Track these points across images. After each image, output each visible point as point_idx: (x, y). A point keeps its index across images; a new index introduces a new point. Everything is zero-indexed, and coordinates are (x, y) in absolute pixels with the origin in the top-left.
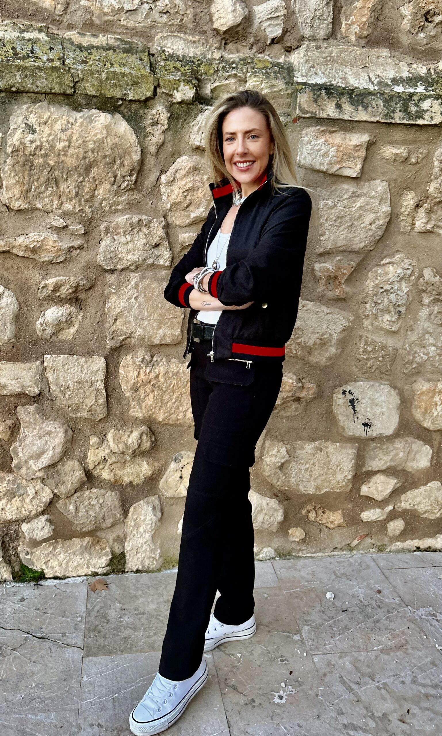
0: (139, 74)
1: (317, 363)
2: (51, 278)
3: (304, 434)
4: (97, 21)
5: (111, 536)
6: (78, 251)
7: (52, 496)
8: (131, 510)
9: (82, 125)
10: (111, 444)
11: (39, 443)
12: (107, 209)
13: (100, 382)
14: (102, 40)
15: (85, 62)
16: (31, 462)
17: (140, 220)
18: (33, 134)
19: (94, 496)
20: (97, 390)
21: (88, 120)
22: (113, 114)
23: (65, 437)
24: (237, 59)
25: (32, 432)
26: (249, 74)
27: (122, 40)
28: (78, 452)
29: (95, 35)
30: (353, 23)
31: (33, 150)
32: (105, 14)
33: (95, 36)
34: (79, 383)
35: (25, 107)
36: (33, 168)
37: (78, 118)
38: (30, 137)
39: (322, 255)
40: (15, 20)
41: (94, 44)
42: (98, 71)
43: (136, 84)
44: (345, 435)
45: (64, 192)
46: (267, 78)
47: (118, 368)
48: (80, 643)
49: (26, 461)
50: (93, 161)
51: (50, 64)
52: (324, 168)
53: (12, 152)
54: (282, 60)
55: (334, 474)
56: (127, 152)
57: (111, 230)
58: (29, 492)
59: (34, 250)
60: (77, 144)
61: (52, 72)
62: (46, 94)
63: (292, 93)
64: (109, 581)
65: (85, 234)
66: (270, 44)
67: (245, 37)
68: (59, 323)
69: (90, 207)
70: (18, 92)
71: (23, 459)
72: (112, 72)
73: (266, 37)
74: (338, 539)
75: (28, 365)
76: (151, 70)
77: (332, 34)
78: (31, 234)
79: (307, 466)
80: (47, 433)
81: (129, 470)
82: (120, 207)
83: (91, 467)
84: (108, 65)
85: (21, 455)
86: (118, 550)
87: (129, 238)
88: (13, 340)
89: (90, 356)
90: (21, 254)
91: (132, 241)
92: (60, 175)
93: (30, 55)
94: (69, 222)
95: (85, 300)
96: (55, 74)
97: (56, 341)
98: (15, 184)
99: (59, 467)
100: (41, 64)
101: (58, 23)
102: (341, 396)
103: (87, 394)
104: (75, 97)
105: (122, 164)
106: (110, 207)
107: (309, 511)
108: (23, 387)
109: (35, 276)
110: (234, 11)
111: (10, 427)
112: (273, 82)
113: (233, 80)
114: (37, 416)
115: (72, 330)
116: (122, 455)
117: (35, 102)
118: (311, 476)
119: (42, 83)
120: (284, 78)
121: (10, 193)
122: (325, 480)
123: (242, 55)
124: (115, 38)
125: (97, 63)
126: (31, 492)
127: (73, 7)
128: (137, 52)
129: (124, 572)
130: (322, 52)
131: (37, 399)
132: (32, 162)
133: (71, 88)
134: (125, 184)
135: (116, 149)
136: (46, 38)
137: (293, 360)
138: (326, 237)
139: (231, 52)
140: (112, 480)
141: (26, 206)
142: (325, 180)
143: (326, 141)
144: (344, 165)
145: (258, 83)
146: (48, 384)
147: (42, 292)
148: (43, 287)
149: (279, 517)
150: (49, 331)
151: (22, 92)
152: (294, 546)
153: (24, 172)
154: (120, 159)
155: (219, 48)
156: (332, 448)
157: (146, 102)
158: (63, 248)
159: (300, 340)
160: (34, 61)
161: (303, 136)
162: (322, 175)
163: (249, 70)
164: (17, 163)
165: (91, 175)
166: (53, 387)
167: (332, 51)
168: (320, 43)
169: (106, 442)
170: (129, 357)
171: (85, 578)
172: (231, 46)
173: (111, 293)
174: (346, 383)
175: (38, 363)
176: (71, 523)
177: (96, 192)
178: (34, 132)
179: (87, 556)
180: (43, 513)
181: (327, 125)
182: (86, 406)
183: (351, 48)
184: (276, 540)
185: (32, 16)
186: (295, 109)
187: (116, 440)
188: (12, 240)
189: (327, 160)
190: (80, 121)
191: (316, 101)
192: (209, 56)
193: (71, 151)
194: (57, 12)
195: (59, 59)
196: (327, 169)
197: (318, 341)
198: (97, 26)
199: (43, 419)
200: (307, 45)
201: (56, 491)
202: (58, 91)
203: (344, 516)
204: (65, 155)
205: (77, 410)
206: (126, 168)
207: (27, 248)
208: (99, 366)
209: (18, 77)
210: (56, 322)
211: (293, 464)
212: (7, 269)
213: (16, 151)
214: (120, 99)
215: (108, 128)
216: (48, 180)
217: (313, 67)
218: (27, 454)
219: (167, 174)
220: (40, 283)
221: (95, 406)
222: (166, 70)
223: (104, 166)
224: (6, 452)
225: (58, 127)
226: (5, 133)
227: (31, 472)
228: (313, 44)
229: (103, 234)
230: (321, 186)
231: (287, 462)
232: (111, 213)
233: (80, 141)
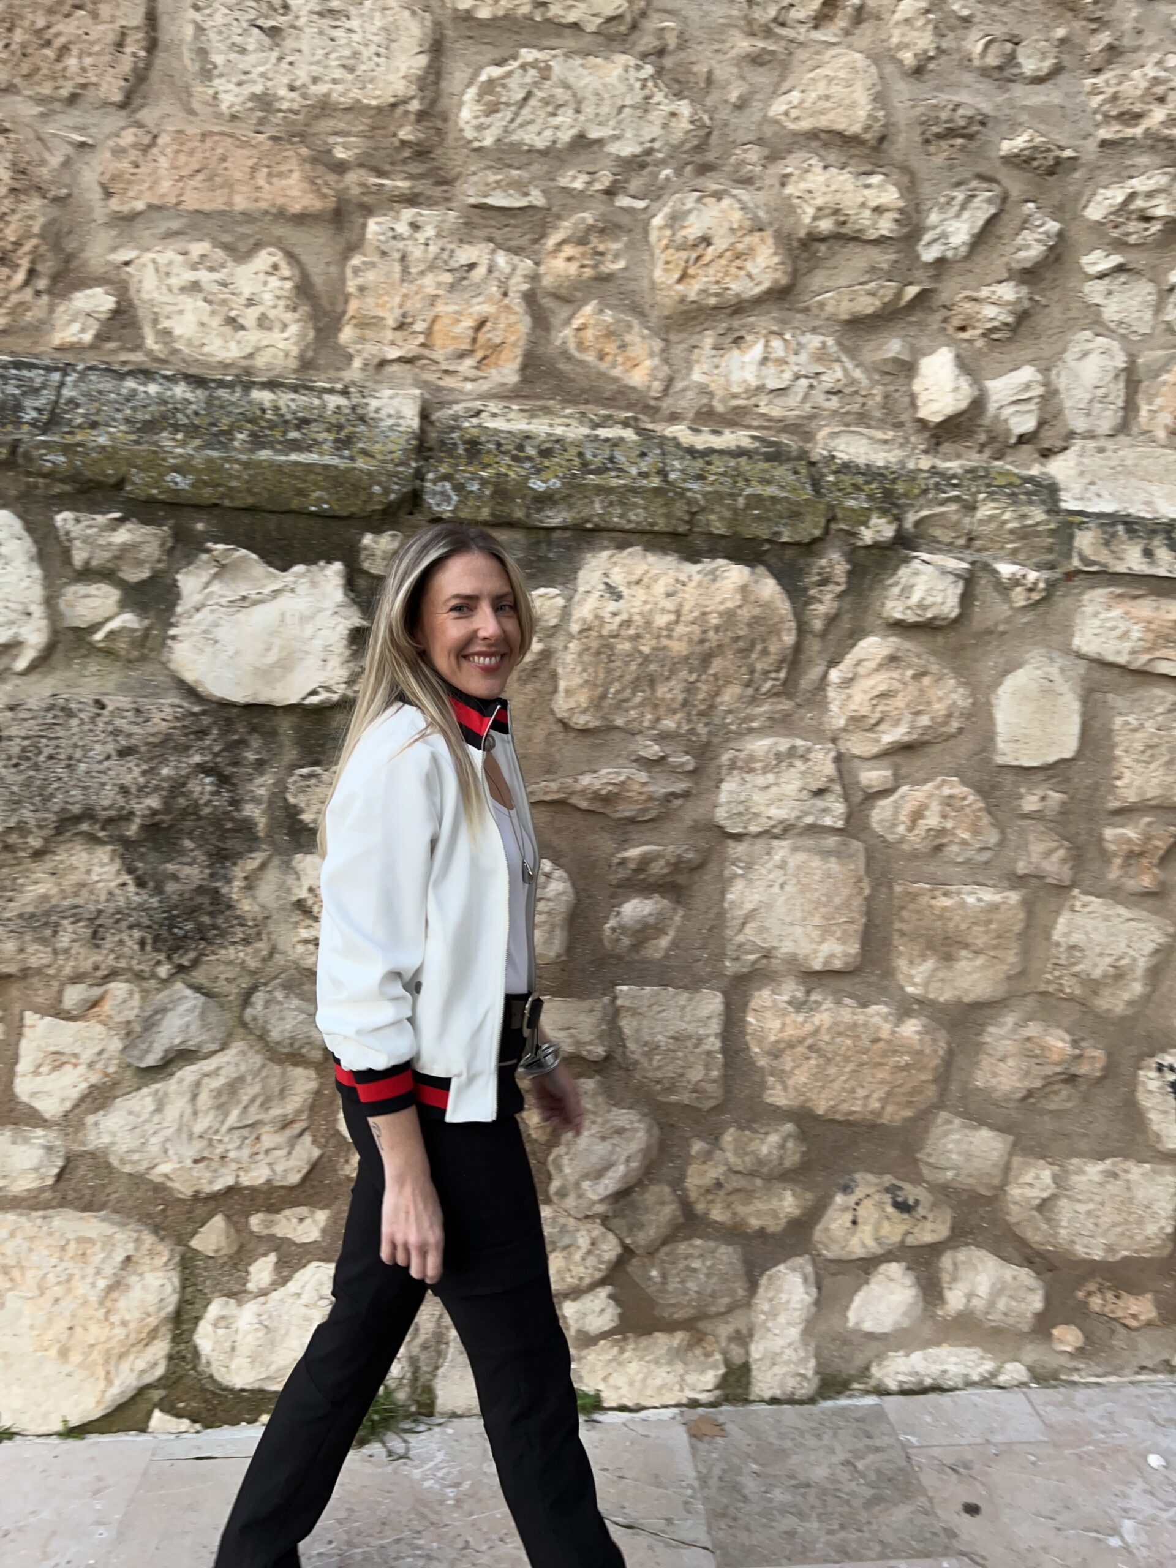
0: (795, 498)
1: (1107, 1011)
2: (633, 847)
3: (1084, 1146)
4: (720, 408)
5: (724, 1330)
6: (681, 801)
7: (619, 1250)
8: (763, 1281)
9: (699, 585)
10: (730, 1154)
11: (601, 1149)
12: (733, 728)
13: (713, 1038)
14: (729, 439)
15: (701, 477)
16: (586, 1184)
17: (793, 748)
18: (617, 600)
19: (696, 1253)
20: (709, 1053)
21: (710, 577)
22: (753, 567)
23: (648, 1139)
24: (960, 471)
26: (981, 497)
27: (761, 440)
28: (669, 1169)
29: (717, 431)
30: (1162, 409)
31: (615, 628)
32: (735, 396)
33: (715, 432)
34: (677, 1039)
35: (605, 554)
36: (613, 658)
37: (693, 573)
38: (612, 606)
39: (1118, 812)
40: (582, 408)
41: (716, 446)
42: (730, 494)
43: (795, 515)
44: (1160, 1147)
45: (663, 700)
46: (1015, 503)
47: (744, 1012)
48: (704, 1539)
49: (577, 1184)
50: (718, 646)
51: (644, 482)
52: (1122, 660)
53: (580, 632)
54: (1035, 471)
55: (1140, 1222)
56: (775, 631)
57: (740, 764)
58: (580, 1241)
59: (607, 799)
60: (690, 618)
61: (653, 497)
62: (643, 533)
63: (1062, 528)
64: (721, 1419)
65: (696, 770)
66: (1015, 445)
67: (970, 433)
68: (643, 929)
69: (706, 724)
70: (597, 530)
71: (572, 1179)
72: (751, 495)
73: (1008, 432)
74: (1147, 1351)
75: (588, 1004)
76: (814, 490)
77: (1123, 428)
78: (604, 771)
79: (1091, 1206)
80: (617, 1131)
81: (759, 1205)
82: (755, 725)
83: (693, 1195)
85: (567, 1170)
86: (736, 1353)
87: (770, 778)
88: (564, 958)
89: (697, 990)
90: (584, 805)
91: (777, 784)
92: (659, 670)
93: (610, 466)
94: (669, 750)
95: (689, 888)
96: (660, 501)
97: (636, 961)
98: (582, 686)
99: (636, 1195)
100: (629, 482)
101: (652, 411)
102: (1153, 1074)
103: (691, 1059)
104: (691, 538)
105: (765, 652)
106: (739, 725)
107: (1089, 1294)
108: (579, 1043)
109: (605, 843)
110: (956, 390)
112: (1025, 509)
113: (954, 507)
114: (600, 1099)
115: (664, 942)
116: (749, 1177)
117: (621, 546)
118: (1096, 1225)
120: (1043, 502)
121: (571, 700)
122: (1123, 1234)
123: (970, 464)
124: (751, 437)
125: (722, 480)
126: (583, 1241)
127: (679, 385)
128: (788, 460)
129: (747, 1401)
130: (1108, 458)
131: (602, 1067)
132: (612, 649)
133: (686, 522)
134: (768, 685)
135: (756, 626)
136: (635, 438)
137: (1064, 1005)
138: (1125, 781)
139: (947, 458)
140: (729, 1223)
141: (598, 723)
142: (1124, 681)
143: (1126, 613)
144: (1158, 654)
145: (997, 511)
146: (623, 1040)
147: (615, 873)
148: (619, 863)
149: (1037, 1303)
150: (626, 941)
151: (603, 530)
152: (1062, 1360)
153: (597, 665)
154: (763, 642)
155: (926, 452)
156: (1136, 1172)
157: (811, 547)
158: (656, 795)
159: (1077, 969)
160: (616, 476)
161: (1083, 603)
162: (1116, 671)
163: (982, 489)
164: (587, 650)
165: (712, 671)
166: (631, 1045)
167: (1125, 456)
168: (1102, 442)
169: (719, 1152)
170: (766, 993)
171: (676, 1410)
172: (946, 447)
173: (735, 876)
174: (1163, 1050)
175: (606, 1000)
176: (652, 1303)
177: (719, 700)
178: (619, 597)
179: (680, 1368)
180: (602, 1282)
181: (1128, 585)
182: (689, 1081)
183: (1160, 451)
184: (1029, 1348)
185: (609, 401)
186: (1068, 556)
187: (741, 1150)
188: (570, 781)
189: (1128, 645)
190: (697, 578)
191: (1107, 544)
192: (911, 465)
193: (680, 629)
194: (654, 394)
195: (658, 472)
196: (1128, 662)
197: (1111, 970)
198: (721, 415)
199: (609, 1103)
200: (1081, 447)
201: (628, 1241)
202: (663, 529)
203: (1157, 1303)
204: (669, 637)
205: (671, 1089)
206: (772, 658)
207: (596, 796)
208: (711, 1007)
209: (597, 506)
210: (638, 927)
211: (1063, 1203)
212: (558, 831)
213: (586, 630)
214: (766, 540)
215: (744, 589)
216: (638, 679)
217: (1092, 483)
218: (578, 1169)
219: (841, 667)
220: (613, 855)
221: (703, 1084)
222: (840, 490)
223: (734, 655)
225: (660, 588)
226: (569, 599)
227: (584, 1203)
228: (1091, 444)
229: (724, 771)
230: (1114, 691)
231: (1053, 1198)
232: (740, 734)
233: (696, 614)
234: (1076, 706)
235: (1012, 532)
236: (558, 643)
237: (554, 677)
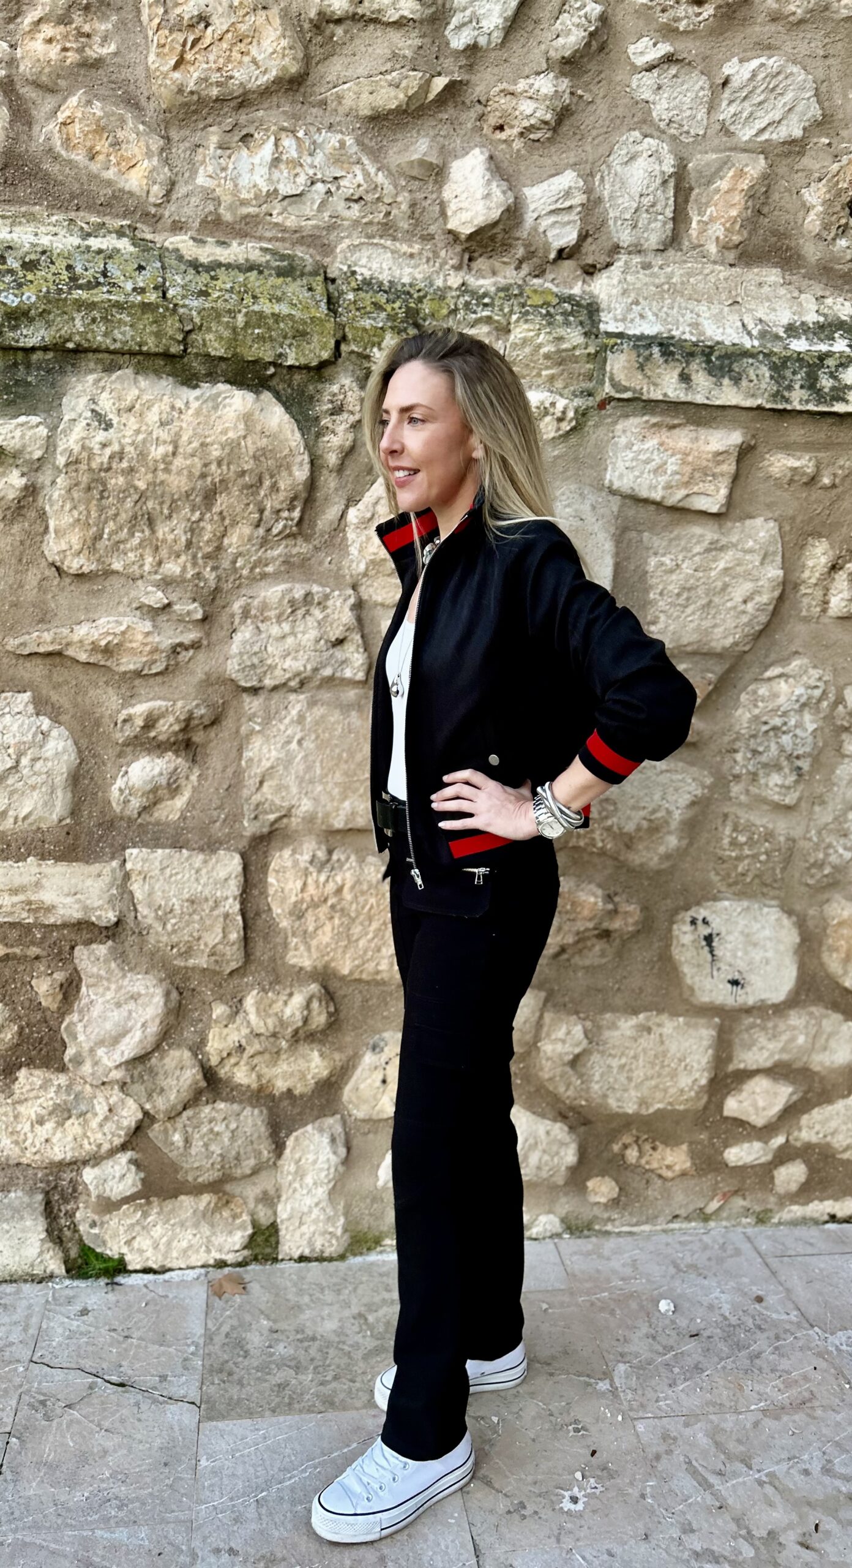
0: (306, 316)
1: (642, 865)
2: (140, 702)
3: (618, 1001)
4: (228, 217)
5: (251, 1191)
6: (191, 652)
7: (140, 1116)
8: (290, 1143)
9: (198, 413)
10: (253, 1017)
11: (116, 1016)
12: (245, 572)
13: (231, 900)
14: (237, 251)
15: (204, 294)
16: (101, 1052)
17: (308, 594)
18: (106, 430)
19: (220, 1117)
20: (226, 916)
21: (210, 404)
22: (257, 393)
23: (165, 1004)
24: (493, 289)
25: (103, 995)
26: (514, 317)
27: (274, 253)
28: (189, 1033)
29: (224, 243)
30: (712, 219)
31: (106, 460)
32: (244, 203)
33: (222, 243)
34: (193, 902)
35: (91, 378)
36: (106, 494)
37: (191, 399)
38: (101, 436)
40: (72, 215)
41: (222, 259)
42: (229, 311)
43: (300, 335)
44: (695, 1002)
45: (164, 541)
46: (550, 324)
47: (266, 873)
48: (194, 1394)
49: (92, 1051)
50: (221, 481)
51: (139, 298)
52: (657, 495)
53: (67, 465)
54: (577, 290)
55: (674, 1075)
56: (285, 465)
57: (253, 612)
58: (97, 1108)
59: (107, 651)
60: (189, 450)
61: (143, 313)
62: (132, 354)
63: (597, 352)
64: (247, 1278)
65: (205, 619)
66: (555, 260)
67: (506, 247)
68: (154, 790)
69: (214, 569)
70: (79, 351)
71: (86, 1046)
72: (256, 313)
73: (547, 246)
74: (681, 1199)
75: (96, 868)
76: (329, 309)
77: (673, 241)
78: (103, 620)
79: (623, 1060)
80: (132, 997)
81: (285, 1067)
82: (270, 569)
83: (214, 1061)
84: (248, 300)
85: (81, 1038)
86: (264, 1216)
87: (287, 627)
88: (68, 821)
89: (214, 851)
90: (83, 657)
91: (293, 633)
92: (158, 507)
93: (102, 280)
94: (174, 597)
95: (204, 745)
96: (149, 317)
97: (149, 823)
98: (73, 525)
99: (153, 1061)
100: (121, 298)
101: (154, 220)
102: (687, 928)
103: (208, 922)
104: (186, 360)
105: (274, 488)
106: (252, 569)
107: (626, 1147)
108: (86, 909)
109: (109, 700)
110: (487, 196)
111: (62, 985)
112: (561, 332)
113: (486, 329)
114: (113, 965)
115: (180, 802)
116: (272, 1040)
117: (109, 369)
118: (630, 1079)
119: (123, 334)
120: (581, 323)
121: (63, 542)
122: (656, 1087)
123: (502, 281)
124: (261, 249)
125: (227, 296)
126: (101, 1109)
127: (181, 190)
128: (302, 275)
129: (276, 1260)
130: (653, 275)
131: (113, 932)
132: (104, 484)
133: (179, 342)
134: (280, 525)
135: (262, 459)
136: (132, 249)
137: (596, 860)
138: (661, 626)
139: (480, 274)
140: (255, 1086)
141: (93, 567)
142: (659, 518)
143: (662, 444)
144: (696, 489)
145: (532, 334)
146: (134, 905)
147: (122, 730)
148: (125, 721)
149: (570, 1156)
150: (136, 803)
151: (86, 351)
152: (597, 1211)
153: (88, 502)
154: (272, 477)
155: (458, 268)
156: (669, 1026)
157: (321, 371)
158: (163, 646)
159: (609, 822)
160: (109, 292)
161: (617, 434)
162: (652, 508)
163: (516, 308)
164: (76, 485)
165: (216, 509)
166: (143, 910)
167: (673, 272)
168: (650, 258)
169: (241, 1015)
170: (287, 853)
171: (203, 1271)
172: (481, 263)
173: (252, 732)
174: (698, 903)
175: (115, 864)
176: (175, 1168)
177: (226, 541)
178: (108, 426)
179: (206, 1230)
180: (124, 1147)
181: (662, 413)
182: (206, 945)
183: (709, 267)
184: (563, 1200)
185: (105, 207)
186: (602, 383)
187: (263, 1010)
188: (65, 631)
189: (663, 480)
190: (195, 405)
191: (641, 367)
192: (439, 282)
193: (178, 462)
194: (152, 199)
195: (156, 288)
196: (663, 498)
197: (645, 824)
198: (228, 224)
199: (123, 969)
200: (626, 263)
201: (148, 1106)
202: (154, 350)
203: (693, 1154)
204: (167, 470)
205: (188, 953)
206: (282, 496)
207: (95, 648)
208: (229, 869)
209: (78, 323)
210: (149, 787)
211: (595, 1057)
212: (57, 686)
213: (73, 463)
214: (270, 363)
215: (247, 418)
216: (135, 517)
217: (637, 303)
218: (93, 1037)
219: (360, 505)
220: (119, 712)
221: (221, 947)
222: (358, 309)
223: (241, 491)
224: (55, 1031)
225: (153, 416)
226: (54, 428)
227: (100, 1070)
228: (637, 259)
229: (237, 621)
230: (651, 529)
231: (585, 1053)
232: (253, 579)
233: (195, 444)
234: (609, 546)
235: (547, 356)
236: (44, 478)
237: (43, 516)
